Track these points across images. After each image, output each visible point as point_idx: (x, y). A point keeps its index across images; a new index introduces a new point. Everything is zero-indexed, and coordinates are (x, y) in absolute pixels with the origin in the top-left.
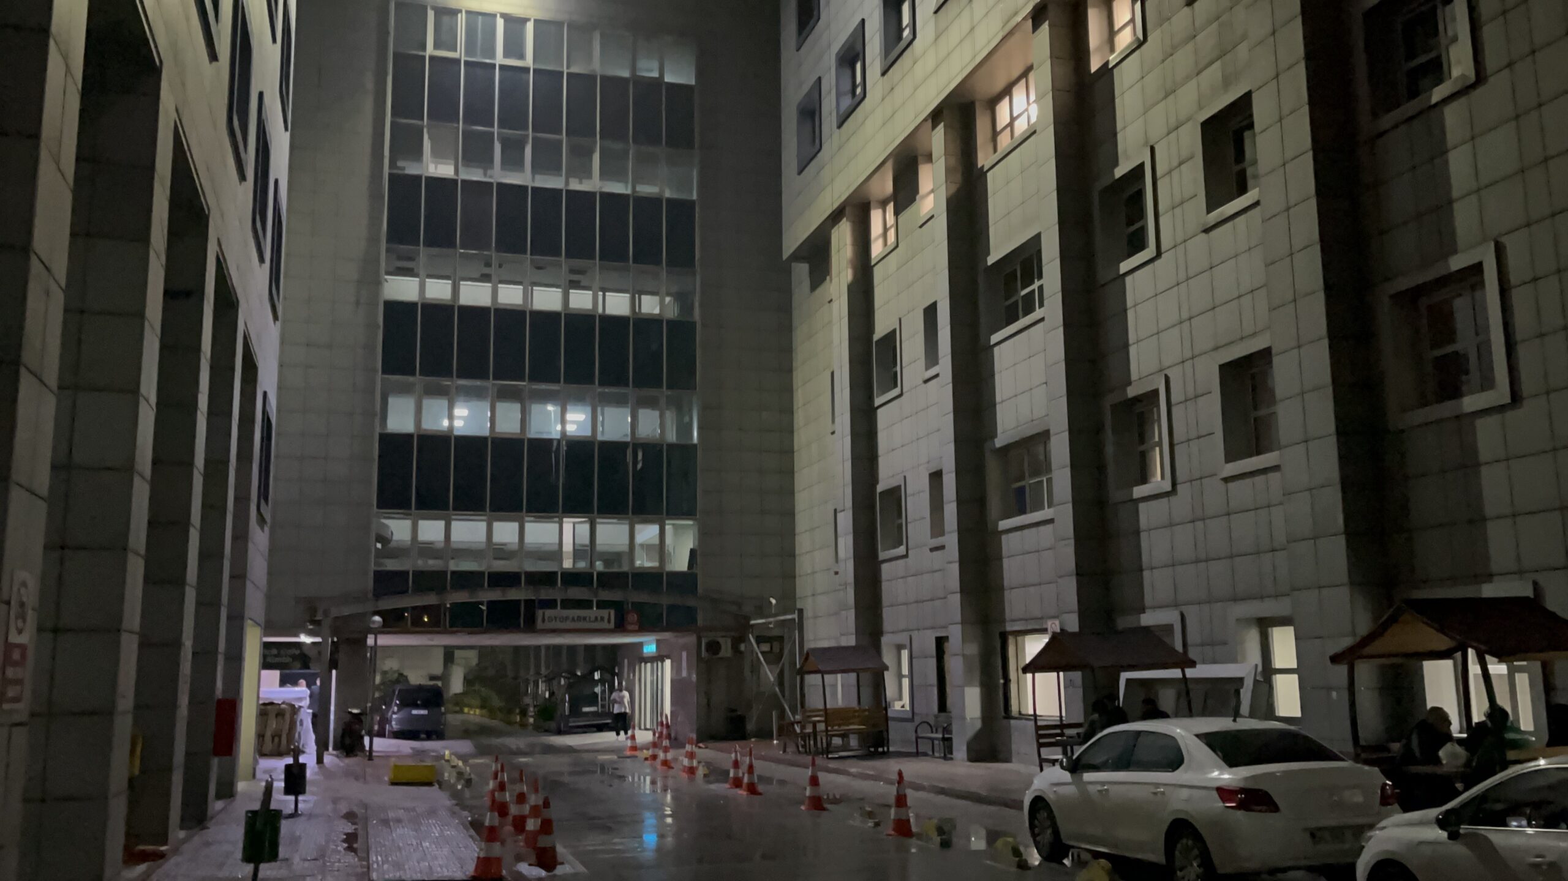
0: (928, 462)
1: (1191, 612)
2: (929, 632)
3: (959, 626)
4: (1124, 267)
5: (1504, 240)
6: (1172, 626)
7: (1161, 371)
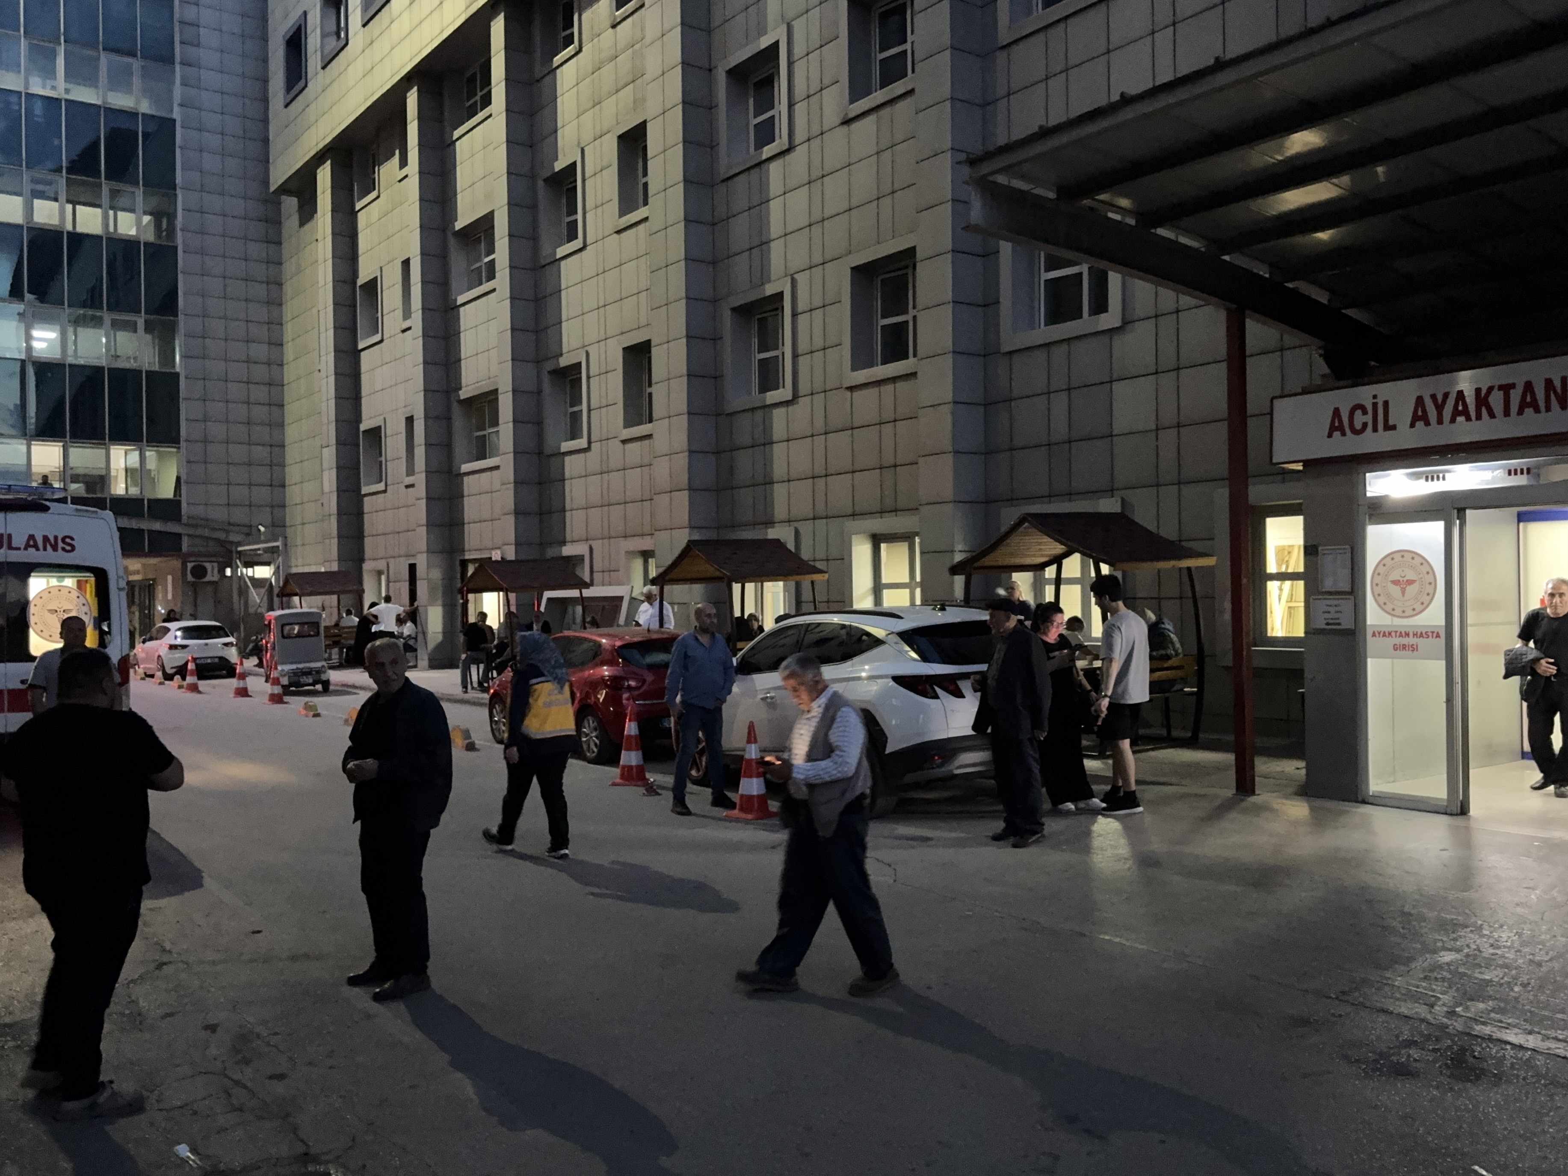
0: (405, 407)
1: (596, 545)
2: (402, 559)
3: (425, 555)
4: (561, 252)
5: (796, 276)
6: (583, 556)
7: (584, 347)
